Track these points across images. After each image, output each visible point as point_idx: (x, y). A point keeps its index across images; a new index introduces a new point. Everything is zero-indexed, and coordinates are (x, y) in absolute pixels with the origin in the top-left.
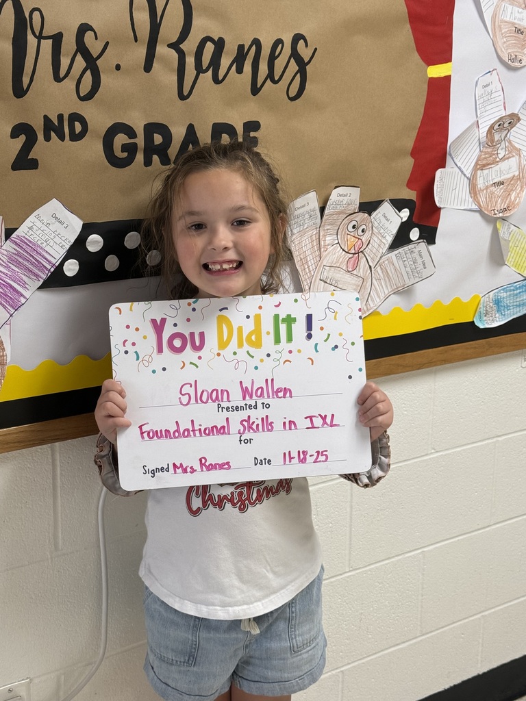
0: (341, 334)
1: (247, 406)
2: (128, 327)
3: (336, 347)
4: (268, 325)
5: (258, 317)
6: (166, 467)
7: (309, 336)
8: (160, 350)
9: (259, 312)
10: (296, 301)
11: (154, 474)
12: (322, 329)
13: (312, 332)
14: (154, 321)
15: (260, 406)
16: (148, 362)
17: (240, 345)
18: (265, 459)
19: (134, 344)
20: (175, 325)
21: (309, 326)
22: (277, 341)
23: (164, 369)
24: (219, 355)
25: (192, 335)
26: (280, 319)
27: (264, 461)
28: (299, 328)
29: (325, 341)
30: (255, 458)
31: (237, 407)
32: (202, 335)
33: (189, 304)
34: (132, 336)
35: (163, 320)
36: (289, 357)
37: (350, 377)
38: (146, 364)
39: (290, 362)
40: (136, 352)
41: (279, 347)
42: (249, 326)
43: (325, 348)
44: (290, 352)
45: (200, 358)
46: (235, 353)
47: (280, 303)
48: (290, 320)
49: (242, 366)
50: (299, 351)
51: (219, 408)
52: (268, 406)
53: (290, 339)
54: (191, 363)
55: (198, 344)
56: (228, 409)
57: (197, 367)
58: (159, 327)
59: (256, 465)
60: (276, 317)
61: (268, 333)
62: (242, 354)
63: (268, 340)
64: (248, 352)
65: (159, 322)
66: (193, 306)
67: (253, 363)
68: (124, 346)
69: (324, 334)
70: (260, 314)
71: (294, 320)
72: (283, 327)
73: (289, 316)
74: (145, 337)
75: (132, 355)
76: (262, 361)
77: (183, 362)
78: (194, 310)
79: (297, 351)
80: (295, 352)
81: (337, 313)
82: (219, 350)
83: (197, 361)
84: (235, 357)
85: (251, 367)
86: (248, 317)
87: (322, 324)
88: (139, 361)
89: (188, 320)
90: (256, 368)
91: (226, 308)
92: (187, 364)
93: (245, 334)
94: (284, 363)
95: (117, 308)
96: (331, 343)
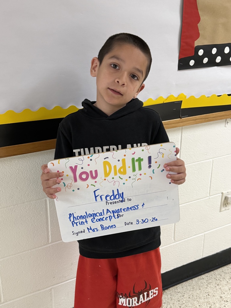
1: (120, 201)
3: (163, 170)
4: (129, 163)
5: (124, 160)
6: (83, 231)
7: (150, 167)
8: (76, 180)
9: (124, 157)
10: (143, 150)
11: (78, 234)
12: (156, 162)
13: (151, 165)
14: (71, 168)
15: (126, 200)
16: (70, 186)
17: (116, 174)
18: (130, 222)
20: (82, 168)
21: (150, 162)
22: (134, 170)
23: (78, 189)
24: (105, 179)
25: (91, 172)
26: (135, 160)
27: (129, 223)
28: (145, 163)
29: (158, 168)
30: (125, 222)
31: (115, 202)
32: (96, 171)
33: (89, 158)
35: (76, 167)
36: (140, 177)
37: (170, 183)
39: (141, 179)
40: (64, 183)
41: (135, 173)
42: (119, 165)
43: (158, 171)
45: (96, 182)
46: (113, 178)
47: (135, 152)
49: (117, 183)
51: (106, 203)
52: (130, 200)
53: (140, 169)
54: (91, 185)
55: (94, 175)
56: (111, 203)
57: (95, 186)
58: (74, 170)
59: (125, 225)
60: (133, 159)
61: (129, 167)
62: (117, 178)
63: (129, 170)
64: (119, 177)
65: (74, 168)
66: (90, 158)
67: (122, 182)
69: (157, 165)
71: (142, 160)
72: (137, 164)
73: (139, 158)
74: (67, 175)
76: (127, 180)
77: (87, 185)
78: (91, 160)
79: (144, 174)
80: (143, 174)
81: (164, 154)
82: (105, 177)
83: (94, 184)
84: (113, 180)
85: (121, 184)
86: (119, 161)
87: (156, 160)
88: (65, 187)
89: (89, 165)
90: (124, 184)
91: (108, 158)
92: (90, 185)
93: (118, 169)
94: (137, 180)
95: (51, 163)
96: (161, 169)
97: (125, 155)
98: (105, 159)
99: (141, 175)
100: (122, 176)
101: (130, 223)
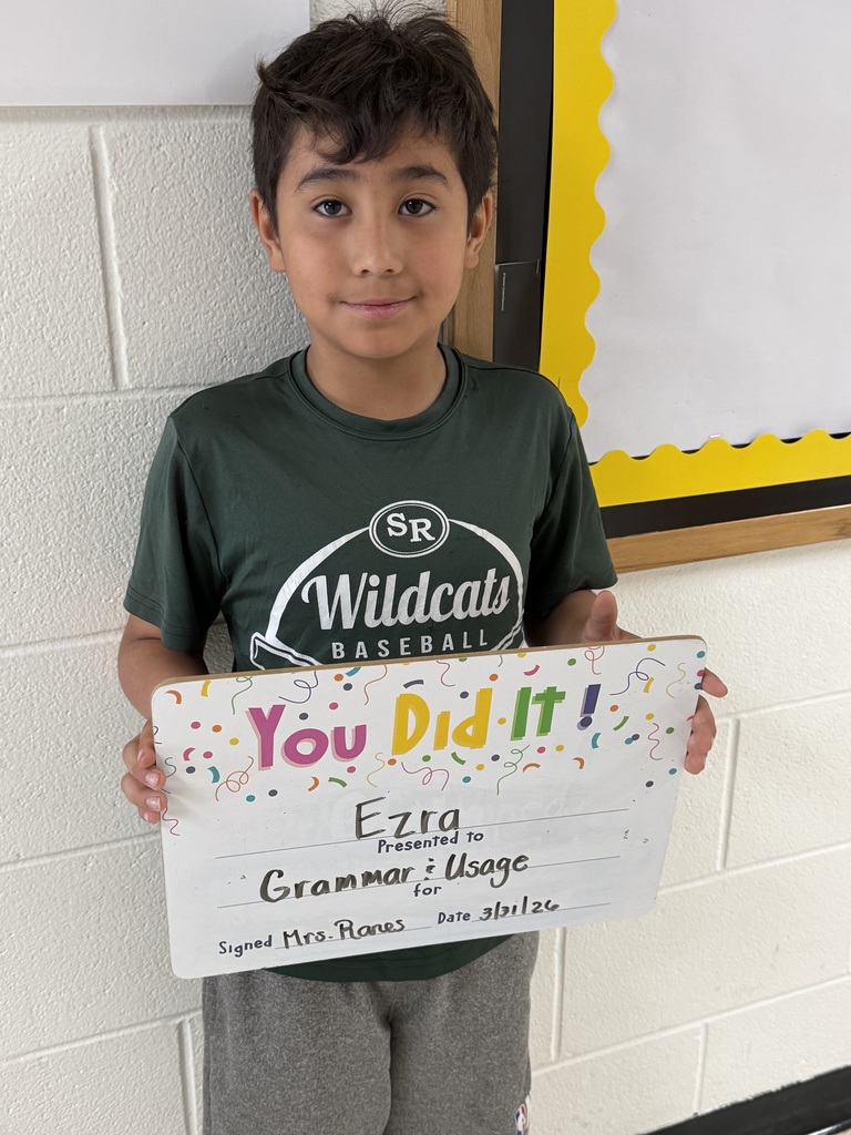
0: (650, 717)
1: (439, 840)
2: (196, 725)
3: (636, 737)
4: (504, 706)
5: (485, 696)
6: (264, 940)
7: (585, 723)
8: (267, 760)
9: (490, 684)
10: (572, 662)
11: (241, 952)
12: (614, 708)
13: (593, 716)
14: (256, 713)
15: (463, 838)
16: (240, 783)
17: (440, 743)
18: (459, 914)
19: (208, 755)
20: (304, 716)
21: (590, 706)
22: (519, 731)
23: (273, 793)
24: (392, 762)
25: (339, 732)
26: (533, 694)
27: (456, 917)
29: (616, 729)
32: (361, 732)
33: (339, 678)
34: (202, 740)
35: (277, 711)
36: (537, 757)
37: (650, 784)
38: (234, 786)
39: (538, 766)
40: (213, 769)
41: (519, 744)
42: (462, 711)
43: (611, 740)
45: (351, 770)
46: (426, 758)
47: (537, 667)
48: (551, 697)
49: (438, 778)
50: (560, 748)
52: (479, 837)
53: (545, 727)
54: (331, 780)
55: (349, 745)
57: (344, 784)
58: (265, 722)
59: (440, 922)
60: (525, 692)
61: (502, 721)
62: (441, 758)
63: (499, 735)
64: (454, 755)
65: (266, 713)
66: (347, 679)
67: (458, 772)
68: (187, 759)
69: (617, 717)
70: (490, 690)
71: (562, 696)
72: (535, 711)
74: (234, 742)
75: (203, 774)
76: (480, 767)
77: (315, 778)
78: (348, 687)
79: (554, 748)
80: (550, 750)
81: (652, 679)
82: (393, 754)
83: (345, 776)
84: (426, 764)
85: (457, 778)
86: (464, 695)
87: (616, 701)
88: (218, 784)
89: (334, 706)
90: (467, 780)
91: (421, 682)
92: (323, 780)
93: (453, 725)
94: (524, 769)
95: (170, 692)
96: (627, 732)
97: (494, 677)
98: (406, 686)
99: (541, 750)
100: (462, 752)
101: (462, 916)
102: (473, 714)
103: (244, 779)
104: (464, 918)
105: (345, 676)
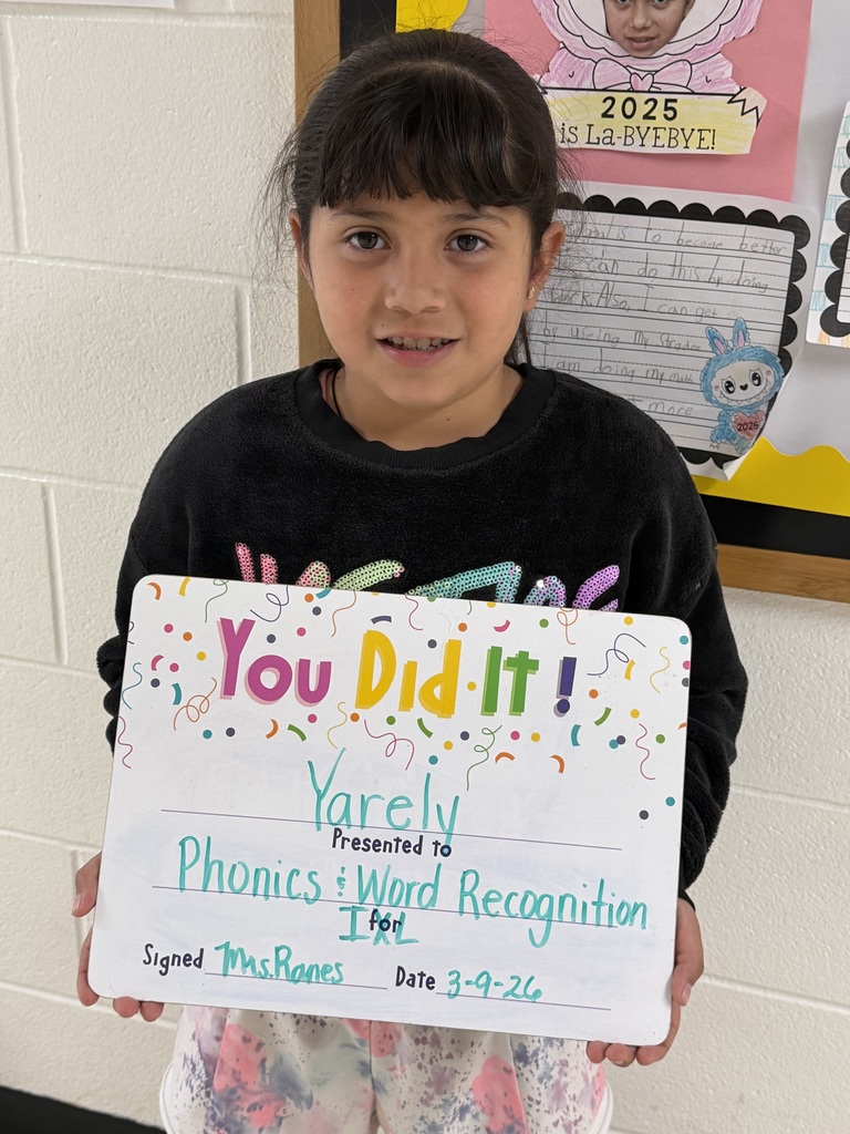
0: (635, 714)
1: (401, 844)
2: (169, 628)
3: (621, 740)
4: (473, 669)
5: (454, 648)
6: (195, 955)
7: (563, 707)
8: (229, 689)
9: (458, 636)
10: (544, 623)
11: (166, 967)
12: (594, 694)
13: (570, 699)
14: (226, 624)
15: (428, 848)
16: (199, 711)
17: (406, 704)
18: (422, 975)
19: (174, 667)
20: (271, 639)
21: (566, 685)
22: (490, 706)
23: (231, 732)
24: (355, 717)
25: (304, 665)
26: (504, 658)
27: (418, 978)
28: (543, 686)
29: (598, 723)
30: (400, 968)
31: (377, 843)
32: (325, 668)
33: (309, 598)
34: (173, 648)
35: (247, 626)
36: (511, 744)
37: (644, 815)
38: (193, 712)
39: (512, 758)
40: (176, 687)
41: (491, 722)
42: (431, 665)
43: (595, 738)
44: (515, 735)
45: (312, 719)
46: (391, 720)
47: (508, 623)
49: (403, 750)
50: (536, 737)
51: (335, 837)
52: (446, 851)
53: (518, 706)
54: (291, 728)
55: (313, 686)
56: (356, 842)
57: (303, 738)
58: (234, 637)
59: (398, 984)
60: (495, 653)
61: (472, 686)
62: (406, 724)
63: (469, 701)
64: (420, 721)
65: (236, 627)
66: (316, 602)
67: (426, 747)
68: (154, 668)
69: (598, 707)
70: (459, 643)
71: (534, 665)
72: (507, 679)
73: (524, 654)
74: (201, 656)
75: (166, 690)
76: (448, 746)
77: (274, 722)
78: (317, 611)
79: (530, 735)
80: (525, 736)
81: (633, 663)
82: (356, 707)
83: (304, 726)
84: (390, 728)
85: (422, 756)
86: (432, 644)
87: (595, 683)
88: (178, 707)
89: (301, 632)
90: (433, 760)
91: (388, 619)
92: (283, 727)
93: (420, 680)
94: (497, 759)
95: (152, 584)
96: (611, 730)
98: (375, 620)
100: (431, 721)
101: (425, 979)
102: (440, 670)
103: (204, 708)
104: (428, 983)
105: (315, 597)
